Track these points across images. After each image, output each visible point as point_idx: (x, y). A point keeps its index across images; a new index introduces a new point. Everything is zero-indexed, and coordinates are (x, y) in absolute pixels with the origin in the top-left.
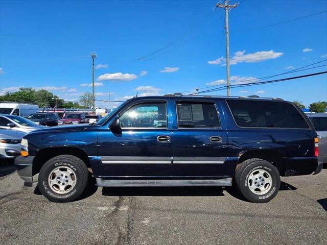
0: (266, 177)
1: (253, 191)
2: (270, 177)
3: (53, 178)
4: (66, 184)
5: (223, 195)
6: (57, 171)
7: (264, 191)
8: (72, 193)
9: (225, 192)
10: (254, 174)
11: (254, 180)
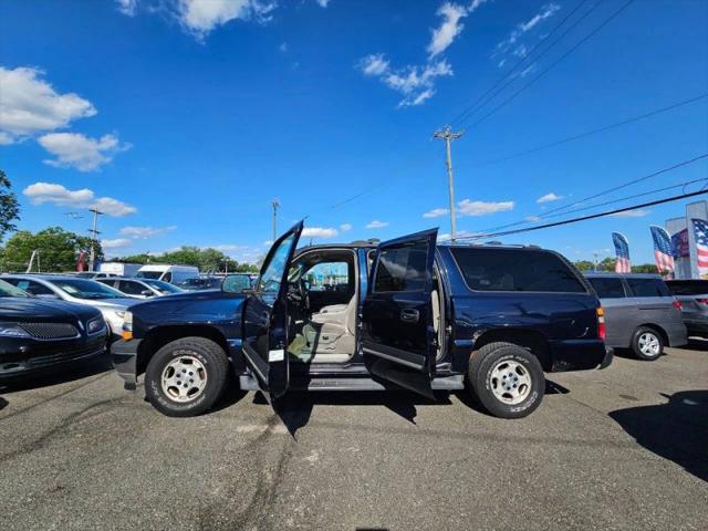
0: (521, 374)
1: (500, 397)
2: (527, 374)
3: (170, 376)
4: (191, 386)
5: (450, 403)
6: (176, 364)
7: (519, 397)
8: (199, 401)
9: (453, 398)
10: (500, 368)
11: (500, 378)
